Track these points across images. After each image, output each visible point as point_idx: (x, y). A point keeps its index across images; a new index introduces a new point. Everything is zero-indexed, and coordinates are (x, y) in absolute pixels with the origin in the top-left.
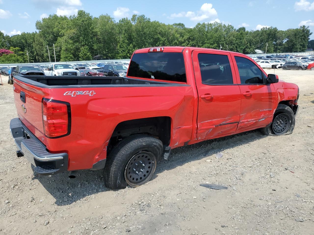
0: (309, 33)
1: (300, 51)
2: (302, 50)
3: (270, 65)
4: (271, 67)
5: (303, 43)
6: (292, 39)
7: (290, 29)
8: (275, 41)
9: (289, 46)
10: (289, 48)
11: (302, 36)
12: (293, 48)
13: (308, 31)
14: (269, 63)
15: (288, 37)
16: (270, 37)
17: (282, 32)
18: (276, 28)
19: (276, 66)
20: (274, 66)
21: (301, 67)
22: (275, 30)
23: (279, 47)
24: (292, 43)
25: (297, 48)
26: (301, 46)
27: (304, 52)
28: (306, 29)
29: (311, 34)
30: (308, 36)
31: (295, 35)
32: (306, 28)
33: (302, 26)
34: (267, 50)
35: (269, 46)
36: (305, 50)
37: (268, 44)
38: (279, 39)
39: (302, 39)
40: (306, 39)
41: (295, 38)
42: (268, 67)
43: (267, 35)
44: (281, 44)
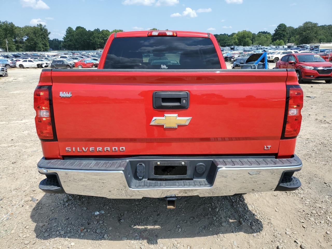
0: (48, 32)
1: (43, 50)
2: (45, 49)
3: (34, 64)
4: (36, 66)
5: (45, 43)
6: (32, 37)
7: (27, 26)
8: (15, 38)
9: (32, 45)
10: (32, 46)
11: (42, 35)
12: (36, 47)
13: (46, 31)
14: (33, 62)
15: (27, 35)
16: (7, 33)
17: (20, 28)
18: (12, 23)
19: (42, 65)
20: (39, 65)
21: (69, 65)
22: (12, 25)
23: (21, 45)
24: (34, 42)
25: (40, 47)
26: (43, 45)
27: (48, 51)
28: (44, 28)
29: (49, 33)
30: (48, 36)
31: (35, 33)
32: (43, 26)
33: (39, 25)
34: (8, 48)
35: (10, 44)
36: (48, 49)
37: (8, 41)
38: (18, 35)
39: (42, 38)
40: (46, 38)
41: (35, 36)
42: (33, 66)
43: (3, 30)
44: (21, 42)
